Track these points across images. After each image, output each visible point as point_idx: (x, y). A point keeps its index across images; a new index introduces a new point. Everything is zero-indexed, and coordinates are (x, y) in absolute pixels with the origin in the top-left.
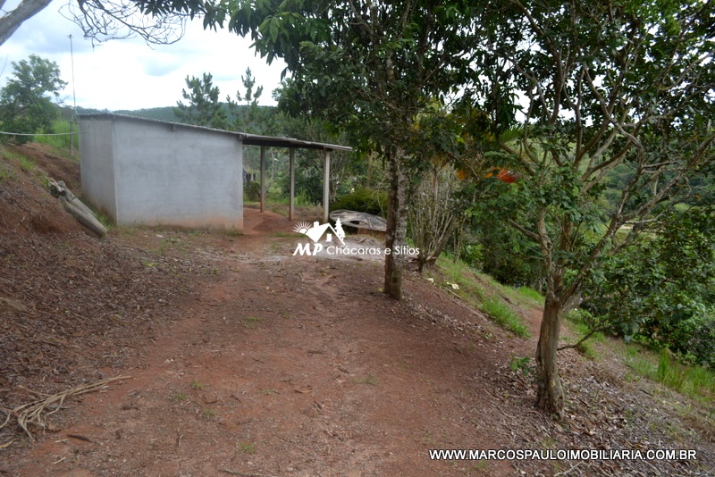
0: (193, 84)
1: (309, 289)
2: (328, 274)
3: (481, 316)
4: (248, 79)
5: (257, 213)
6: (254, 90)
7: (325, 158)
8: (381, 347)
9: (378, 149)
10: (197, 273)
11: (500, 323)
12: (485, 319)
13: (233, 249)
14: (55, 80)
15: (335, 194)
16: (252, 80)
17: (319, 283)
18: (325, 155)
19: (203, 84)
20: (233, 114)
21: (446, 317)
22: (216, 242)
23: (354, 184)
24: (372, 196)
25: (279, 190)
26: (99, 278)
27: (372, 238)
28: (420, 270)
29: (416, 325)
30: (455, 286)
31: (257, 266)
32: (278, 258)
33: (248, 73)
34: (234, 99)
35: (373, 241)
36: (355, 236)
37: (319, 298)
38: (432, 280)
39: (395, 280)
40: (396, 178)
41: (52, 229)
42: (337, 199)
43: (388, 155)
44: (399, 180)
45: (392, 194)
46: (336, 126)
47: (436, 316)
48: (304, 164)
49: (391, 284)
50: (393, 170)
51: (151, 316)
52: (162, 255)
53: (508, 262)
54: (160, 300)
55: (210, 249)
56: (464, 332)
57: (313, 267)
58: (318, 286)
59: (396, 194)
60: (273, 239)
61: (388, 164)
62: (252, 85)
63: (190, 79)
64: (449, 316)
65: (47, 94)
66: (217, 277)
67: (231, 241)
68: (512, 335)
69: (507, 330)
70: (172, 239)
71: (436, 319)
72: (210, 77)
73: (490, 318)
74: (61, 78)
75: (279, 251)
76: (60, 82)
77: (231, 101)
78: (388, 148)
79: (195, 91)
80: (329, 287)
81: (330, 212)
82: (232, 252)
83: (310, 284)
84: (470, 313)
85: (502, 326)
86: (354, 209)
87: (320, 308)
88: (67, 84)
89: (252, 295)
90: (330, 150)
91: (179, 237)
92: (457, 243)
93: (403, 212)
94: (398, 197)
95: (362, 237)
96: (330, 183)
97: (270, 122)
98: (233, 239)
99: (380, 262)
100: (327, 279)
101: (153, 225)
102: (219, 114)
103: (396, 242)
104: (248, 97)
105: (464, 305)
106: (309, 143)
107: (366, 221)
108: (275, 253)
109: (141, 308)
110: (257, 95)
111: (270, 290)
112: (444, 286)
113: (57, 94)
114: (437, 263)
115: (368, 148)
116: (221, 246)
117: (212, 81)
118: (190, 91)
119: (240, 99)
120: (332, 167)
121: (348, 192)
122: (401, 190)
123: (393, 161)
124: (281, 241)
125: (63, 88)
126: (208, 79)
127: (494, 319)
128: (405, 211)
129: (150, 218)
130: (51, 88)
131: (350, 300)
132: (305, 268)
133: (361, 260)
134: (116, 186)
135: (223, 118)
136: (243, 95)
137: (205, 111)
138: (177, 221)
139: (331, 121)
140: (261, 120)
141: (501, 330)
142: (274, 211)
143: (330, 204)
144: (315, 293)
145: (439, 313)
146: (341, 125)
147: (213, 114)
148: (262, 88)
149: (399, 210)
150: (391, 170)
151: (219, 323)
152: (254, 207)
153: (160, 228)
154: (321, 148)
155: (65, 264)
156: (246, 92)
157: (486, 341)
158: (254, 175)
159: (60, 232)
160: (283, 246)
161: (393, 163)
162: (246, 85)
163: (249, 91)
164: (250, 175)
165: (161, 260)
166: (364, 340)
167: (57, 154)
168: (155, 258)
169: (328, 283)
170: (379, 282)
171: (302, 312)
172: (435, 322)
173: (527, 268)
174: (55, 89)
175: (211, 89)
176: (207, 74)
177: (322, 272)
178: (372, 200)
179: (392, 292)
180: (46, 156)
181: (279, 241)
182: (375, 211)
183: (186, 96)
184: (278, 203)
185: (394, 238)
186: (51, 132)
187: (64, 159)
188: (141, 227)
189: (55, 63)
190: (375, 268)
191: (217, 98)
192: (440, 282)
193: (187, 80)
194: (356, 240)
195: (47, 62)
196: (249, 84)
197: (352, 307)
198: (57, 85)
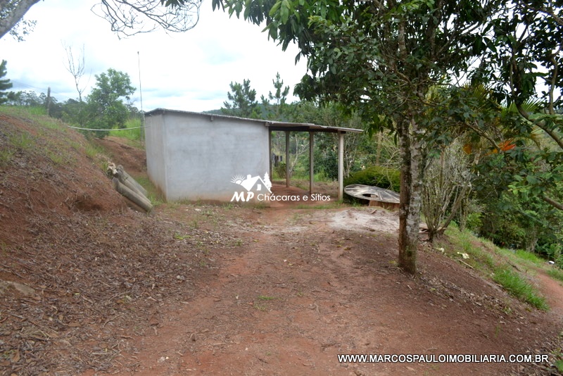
0: (236, 88)
1: (325, 262)
2: (343, 245)
3: (495, 287)
4: (278, 82)
5: (283, 188)
6: (282, 90)
7: (339, 140)
8: (402, 338)
9: (390, 126)
10: (222, 245)
11: (516, 294)
12: (500, 291)
13: (259, 220)
14: (127, 87)
15: (349, 171)
16: (280, 82)
17: (334, 254)
18: (340, 137)
19: (243, 87)
20: (266, 109)
21: (462, 290)
22: (245, 214)
23: (365, 162)
24: (382, 172)
25: (303, 169)
26: (125, 253)
27: (383, 209)
28: (430, 240)
29: (434, 303)
30: (465, 256)
31: (277, 238)
32: (298, 229)
33: (278, 76)
34: (267, 97)
35: (384, 212)
36: (368, 208)
37: (334, 271)
38: (442, 249)
39: (410, 254)
40: (408, 153)
41: (97, 207)
42: (350, 175)
43: (400, 131)
44: (412, 155)
45: (405, 169)
46: (349, 107)
47: (452, 289)
48: (322, 147)
49: (406, 258)
50: (406, 145)
51: (164, 296)
52: (196, 228)
53: (504, 227)
54: (178, 277)
55: (239, 220)
56: (482, 307)
57: (330, 238)
58: (334, 259)
59: (409, 169)
60: (295, 211)
61: (400, 141)
62: (281, 86)
63: (234, 84)
64: (465, 289)
65: (121, 98)
66: (240, 249)
67: (259, 213)
68: (529, 307)
69: (523, 301)
70: (208, 213)
71: (453, 294)
72: (249, 81)
73: (504, 289)
74: (130, 85)
75: (299, 222)
76: (130, 88)
77: (265, 99)
78: (400, 124)
79: (237, 93)
80: (343, 259)
81: (344, 186)
82: (259, 223)
83: (325, 256)
84: (484, 284)
85: (518, 297)
86: (365, 184)
87: (335, 284)
88: (135, 89)
89: (269, 269)
90: (343, 132)
91: (214, 211)
92: (463, 213)
93: (416, 187)
94: (412, 172)
95: (374, 209)
96: (345, 162)
97: (295, 115)
98: (261, 211)
99: (391, 232)
100: (341, 251)
101: (196, 200)
102: (256, 110)
103: (410, 216)
104: (278, 96)
105: (477, 276)
106: (326, 127)
107: (376, 194)
108: (296, 223)
109: (156, 286)
110: (285, 94)
111: (288, 263)
112: (455, 255)
113: (128, 98)
114: (445, 232)
115: (380, 125)
116: (250, 218)
117: (250, 84)
118: (233, 94)
119: (271, 97)
120: (346, 148)
121: (360, 169)
122: (414, 165)
123: (405, 136)
124: (302, 213)
125: (133, 93)
126: (247, 84)
127: (509, 290)
128: (419, 185)
129: (193, 194)
130: (123, 93)
131: (365, 275)
132: (322, 240)
133: (374, 231)
134: (166, 168)
135: (259, 113)
136: (274, 94)
137: (245, 109)
138: (215, 196)
139: (344, 102)
140: (288, 113)
141: (518, 302)
142: (298, 187)
143: (344, 179)
144: (330, 266)
145: (455, 286)
146: (353, 107)
147: (252, 110)
148: (289, 88)
149: (413, 184)
150: (404, 146)
151: (231, 303)
152: (281, 183)
153: (200, 203)
154: (335, 131)
155: (95, 241)
156: (276, 91)
157: (506, 316)
158: (281, 157)
159: (104, 209)
160: (304, 218)
161: (406, 138)
162: (276, 86)
163: (279, 91)
164: (278, 157)
165: (193, 233)
166: (382, 328)
167: (131, 144)
168: (188, 231)
169: (342, 255)
170: (392, 253)
171: (316, 288)
172: (452, 297)
173: (522, 232)
174: (127, 94)
175: (249, 91)
176: (246, 80)
177: (337, 243)
178: (382, 175)
179: (407, 265)
180: (123, 147)
181: (299, 212)
182: (385, 185)
183: (230, 97)
184: (301, 179)
185: (407, 212)
186: (123, 127)
187: (136, 149)
188: (185, 202)
189: (127, 74)
190: (388, 239)
191: (254, 98)
192: (451, 252)
193: (231, 86)
194: (368, 211)
195: (121, 74)
196: (278, 86)
197: (367, 282)
198: (127, 91)
